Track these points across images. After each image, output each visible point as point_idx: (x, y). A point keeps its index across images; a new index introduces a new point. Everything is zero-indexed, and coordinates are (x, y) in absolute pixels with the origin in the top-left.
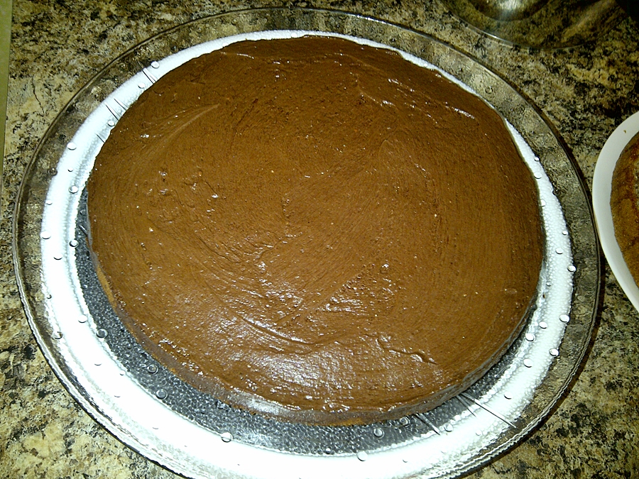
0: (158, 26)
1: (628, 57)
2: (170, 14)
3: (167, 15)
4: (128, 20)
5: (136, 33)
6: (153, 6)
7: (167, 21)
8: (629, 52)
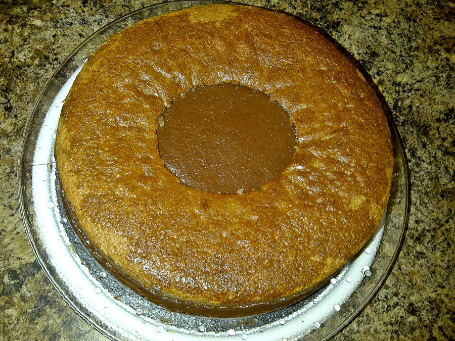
0: (29, 31)
1: (395, 78)
2: (40, 20)
3: (38, 21)
4: (6, 24)
5: (11, 37)
6: (28, 12)
7: (37, 27)
8: (397, 73)
